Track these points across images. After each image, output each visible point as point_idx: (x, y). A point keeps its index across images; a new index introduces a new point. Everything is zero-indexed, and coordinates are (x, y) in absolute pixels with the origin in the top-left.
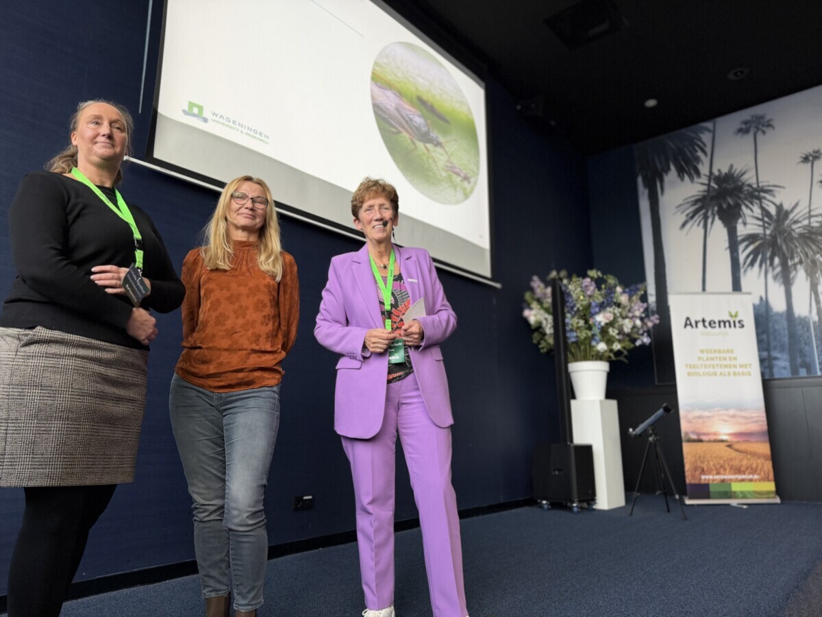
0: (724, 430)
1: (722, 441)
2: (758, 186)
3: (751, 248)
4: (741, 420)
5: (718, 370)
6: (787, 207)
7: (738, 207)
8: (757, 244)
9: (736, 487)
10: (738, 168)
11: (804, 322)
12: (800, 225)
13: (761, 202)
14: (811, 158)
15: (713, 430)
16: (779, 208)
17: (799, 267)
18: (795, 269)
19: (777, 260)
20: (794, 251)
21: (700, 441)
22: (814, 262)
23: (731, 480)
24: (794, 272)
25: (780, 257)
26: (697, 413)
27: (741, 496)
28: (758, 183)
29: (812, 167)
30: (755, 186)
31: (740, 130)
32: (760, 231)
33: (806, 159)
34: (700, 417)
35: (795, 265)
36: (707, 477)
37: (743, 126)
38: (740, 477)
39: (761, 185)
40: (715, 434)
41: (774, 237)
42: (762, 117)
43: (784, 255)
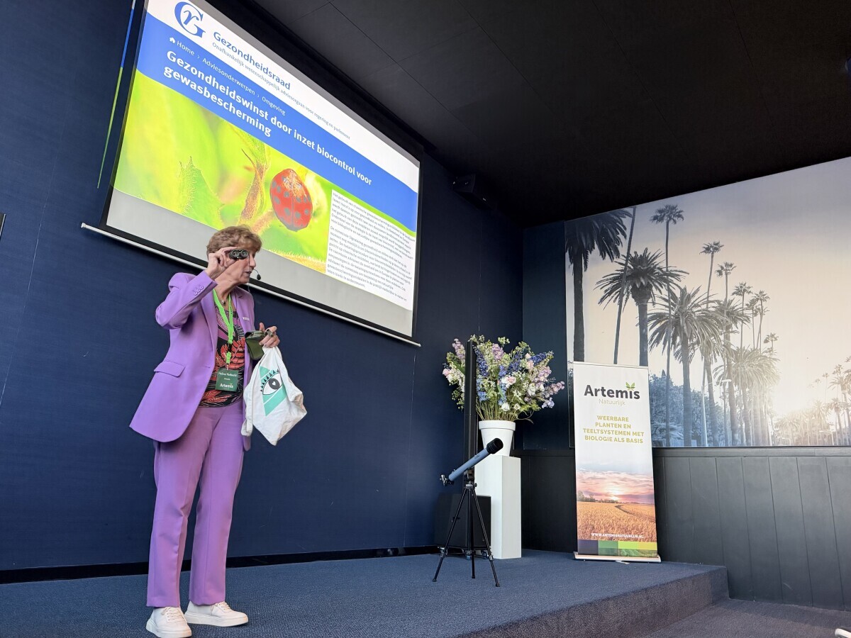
0: (615, 491)
1: (613, 502)
2: (667, 270)
3: (658, 326)
4: (631, 484)
5: (614, 436)
6: (689, 291)
7: (649, 287)
8: (663, 322)
9: (622, 545)
10: (651, 252)
11: (697, 397)
12: (699, 308)
13: (668, 285)
14: (711, 249)
15: (605, 491)
16: (683, 291)
17: (696, 346)
18: (693, 348)
19: (678, 339)
20: (693, 332)
21: (593, 501)
22: (708, 343)
23: (618, 538)
24: (692, 351)
25: (681, 337)
26: (592, 474)
27: (626, 554)
28: (667, 267)
29: (712, 257)
30: (664, 270)
31: (655, 218)
32: (666, 311)
33: (707, 250)
34: (594, 478)
35: (693, 344)
36: (596, 535)
37: (659, 214)
38: (626, 536)
39: (669, 269)
40: (606, 495)
41: (677, 317)
42: (674, 208)
43: (685, 334)
